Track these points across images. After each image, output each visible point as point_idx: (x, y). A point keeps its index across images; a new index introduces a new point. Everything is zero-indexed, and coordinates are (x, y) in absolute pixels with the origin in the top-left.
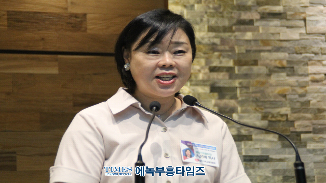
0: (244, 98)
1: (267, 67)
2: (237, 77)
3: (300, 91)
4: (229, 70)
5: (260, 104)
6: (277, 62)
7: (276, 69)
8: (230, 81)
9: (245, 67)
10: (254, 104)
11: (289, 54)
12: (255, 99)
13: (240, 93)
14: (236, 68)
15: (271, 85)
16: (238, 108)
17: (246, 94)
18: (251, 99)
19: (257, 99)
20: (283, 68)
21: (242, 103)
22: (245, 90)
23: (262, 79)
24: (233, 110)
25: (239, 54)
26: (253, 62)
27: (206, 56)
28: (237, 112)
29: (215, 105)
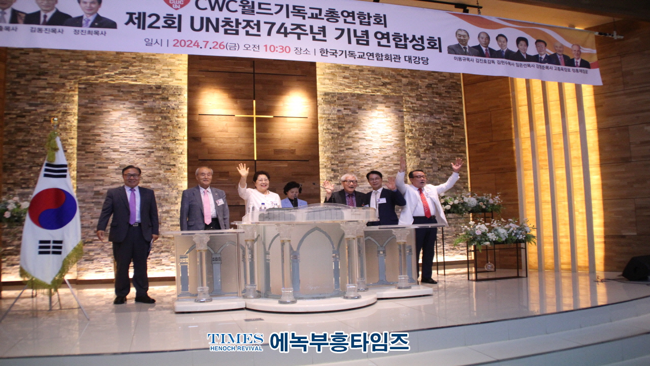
3: (357, 170)
20: (352, 164)
21: (341, 174)
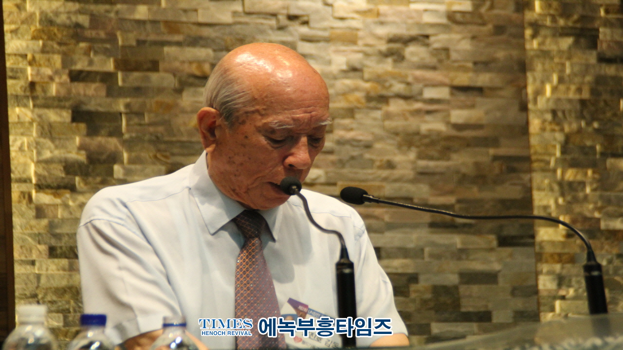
0: (134, 135)
1: (175, 75)
2: (121, 92)
4: (107, 78)
5: (163, 146)
6: (194, 66)
7: (191, 80)
8: (108, 100)
9: (136, 74)
10: (152, 147)
11: (214, 51)
12: (154, 138)
13: (128, 125)
14: (120, 75)
15: (184, 111)
16: (123, 153)
17: (138, 128)
18: (147, 137)
19: (157, 138)
20: (203, 79)
21: (129, 144)
22: (136, 120)
23: (167, 99)
24: (114, 158)
25: (123, 47)
26: (149, 65)
27: (64, 48)
28: (122, 162)
29: (81, 148)
